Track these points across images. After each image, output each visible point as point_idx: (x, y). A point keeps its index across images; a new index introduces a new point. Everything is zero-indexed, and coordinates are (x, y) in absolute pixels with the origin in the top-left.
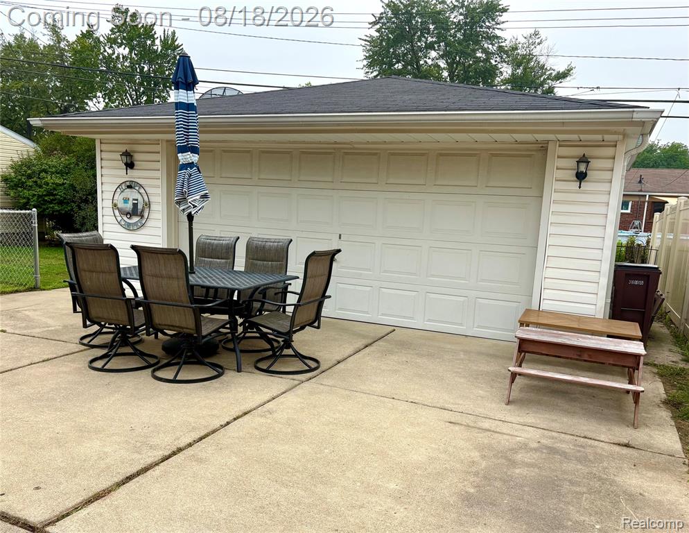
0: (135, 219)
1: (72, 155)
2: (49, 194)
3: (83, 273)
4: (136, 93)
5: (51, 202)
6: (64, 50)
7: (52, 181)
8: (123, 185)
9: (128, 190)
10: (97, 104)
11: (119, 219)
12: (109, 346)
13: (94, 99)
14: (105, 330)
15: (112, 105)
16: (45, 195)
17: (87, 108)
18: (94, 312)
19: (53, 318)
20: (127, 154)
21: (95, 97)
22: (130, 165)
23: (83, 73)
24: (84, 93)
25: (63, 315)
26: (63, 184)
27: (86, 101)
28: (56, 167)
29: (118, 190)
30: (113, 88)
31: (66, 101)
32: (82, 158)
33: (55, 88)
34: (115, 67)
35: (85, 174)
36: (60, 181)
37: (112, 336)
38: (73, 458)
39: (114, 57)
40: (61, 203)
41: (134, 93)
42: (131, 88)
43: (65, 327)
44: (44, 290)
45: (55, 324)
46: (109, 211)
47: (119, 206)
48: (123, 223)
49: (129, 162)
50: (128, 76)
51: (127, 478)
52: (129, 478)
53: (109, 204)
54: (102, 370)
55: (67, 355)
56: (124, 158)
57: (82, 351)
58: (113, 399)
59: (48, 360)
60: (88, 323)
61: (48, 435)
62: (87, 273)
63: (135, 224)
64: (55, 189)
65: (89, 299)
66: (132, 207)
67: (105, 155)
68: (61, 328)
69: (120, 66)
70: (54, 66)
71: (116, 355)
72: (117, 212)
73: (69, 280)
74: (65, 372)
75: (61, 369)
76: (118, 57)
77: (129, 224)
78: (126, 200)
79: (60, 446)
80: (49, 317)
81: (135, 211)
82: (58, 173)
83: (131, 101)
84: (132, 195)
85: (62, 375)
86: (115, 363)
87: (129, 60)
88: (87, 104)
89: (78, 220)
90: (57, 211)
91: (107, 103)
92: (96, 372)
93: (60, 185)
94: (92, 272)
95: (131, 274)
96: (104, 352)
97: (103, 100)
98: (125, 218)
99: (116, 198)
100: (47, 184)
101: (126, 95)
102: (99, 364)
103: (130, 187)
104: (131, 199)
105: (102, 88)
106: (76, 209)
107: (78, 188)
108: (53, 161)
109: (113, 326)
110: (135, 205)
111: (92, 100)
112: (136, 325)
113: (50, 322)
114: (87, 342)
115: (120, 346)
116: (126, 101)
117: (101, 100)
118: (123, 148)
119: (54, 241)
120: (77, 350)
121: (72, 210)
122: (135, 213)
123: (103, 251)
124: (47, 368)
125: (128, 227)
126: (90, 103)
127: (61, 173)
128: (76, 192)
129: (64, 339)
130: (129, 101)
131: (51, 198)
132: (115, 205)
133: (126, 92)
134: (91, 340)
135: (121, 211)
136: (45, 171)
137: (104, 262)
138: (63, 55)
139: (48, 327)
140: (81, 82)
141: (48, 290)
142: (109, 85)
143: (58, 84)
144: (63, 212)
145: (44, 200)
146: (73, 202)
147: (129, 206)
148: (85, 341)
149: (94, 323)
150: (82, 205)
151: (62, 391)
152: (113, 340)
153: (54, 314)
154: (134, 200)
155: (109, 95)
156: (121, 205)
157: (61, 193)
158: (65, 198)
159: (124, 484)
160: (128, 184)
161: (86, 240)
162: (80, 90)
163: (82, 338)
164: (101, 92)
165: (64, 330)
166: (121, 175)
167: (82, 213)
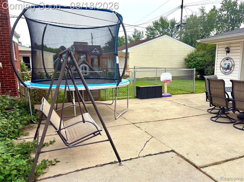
0: (228, 71)
1: (206, 50)
2: (198, 63)
3: (212, 89)
4: (228, 26)
5: (198, 66)
6: (205, 17)
7: (199, 59)
8: (225, 59)
9: (226, 60)
10: (214, 33)
11: (222, 71)
12: (218, 114)
13: (213, 31)
14: (216, 108)
15: (219, 32)
16: (196, 64)
17: (210, 34)
18: (214, 102)
19: (199, 102)
20: (228, 48)
21: (213, 30)
22: (228, 52)
23: (210, 23)
24: (210, 30)
25: (201, 102)
26: (202, 60)
27: (210, 32)
28: (200, 55)
29: (223, 61)
30: (220, 26)
31: (204, 33)
32: (209, 51)
33: (201, 30)
34: (221, 18)
35: (209, 56)
36: (201, 59)
37: (219, 110)
38: (208, 149)
39: (221, 15)
40: (201, 66)
41: (227, 26)
42: (227, 25)
43: (202, 106)
44: (195, 93)
45: (199, 105)
46: (219, 68)
47: (222, 66)
48: (223, 72)
49: (228, 51)
50: (226, 21)
51: (226, 160)
52: (227, 161)
53: (219, 66)
54: (215, 121)
55: (203, 115)
56: (226, 50)
57: (208, 114)
58: (220, 132)
59: (198, 115)
60: (211, 105)
61: (199, 139)
62: (213, 89)
63: (228, 72)
64: (199, 62)
65: (213, 97)
66: (227, 66)
67: (219, 49)
68: (201, 106)
69: (223, 18)
70: (201, 23)
71: (220, 117)
72: (221, 68)
73: (206, 91)
74: (203, 120)
75: (202, 119)
76: (223, 15)
77: (226, 72)
78: (225, 64)
79: (203, 144)
80: (198, 102)
81: (228, 68)
82: (201, 57)
83: (226, 30)
84: (228, 62)
85: (202, 121)
86: (219, 120)
87: (226, 16)
88: (210, 33)
89: (205, 71)
90: (199, 69)
91: (217, 32)
92: (213, 122)
93: (201, 60)
94: (215, 88)
95: (228, 90)
96: (216, 115)
97: (216, 31)
98: (224, 70)
99: (221, 63)
100: (197, 60)
101: (224, 28)
102: (214, 119)
103: (227, 59)
104: (227, 64)
105: (216, 26)
106: (205, 68)
107: (207, 61)
108: (200, 53)
109: (219, 107)
110: (229, 66)
111: (212, 31)
112: (229, 108)
113: (198, 103)
114: (210, 111)
115: (222, 114)
116: (224, 30)
117: (215, 31)
118: (226, 46)
119: (197, 78)
120: (206, 114)
121: (204, 68)
122: (228, 69)
123: (219, 82)
124: (197, 118)
125: (225, 73)
126: (211, 33)
127: (202, 57)
128: (206, 62)
129: (202, 109)
130: (225, 30)
131: (198, 64)
132: (221, 66)
133: (224, 27)
134: (211, 111)
135: (223, 68)
136: (197, 56)
137: (220, 85)
138: (204, 18)
139: (197, 105)
140: (209, 26)
141: (196, 93)
142: (219, 25)
143: (202, 28)
144: (201, 69)
145: (196, 65)
146: (204, 65)
147: (226, 66)
148: (209, 111)
149: (213, 105)
150: (207, 66)
151: (203, 126)
152: (219, 112)
153: (199, 101)
154: (228, 64)
155: (218, 29)
156: (223, 66)
157: (201, 63)
158: (202, 65)
159: (225, 162)
160: (227, 58)
161: (212, 78)
162: (209, 29)
163: (208, 110)
164: (216, 28)
165: (202, 107)
166: (225, 55)
167: (207, 69)
